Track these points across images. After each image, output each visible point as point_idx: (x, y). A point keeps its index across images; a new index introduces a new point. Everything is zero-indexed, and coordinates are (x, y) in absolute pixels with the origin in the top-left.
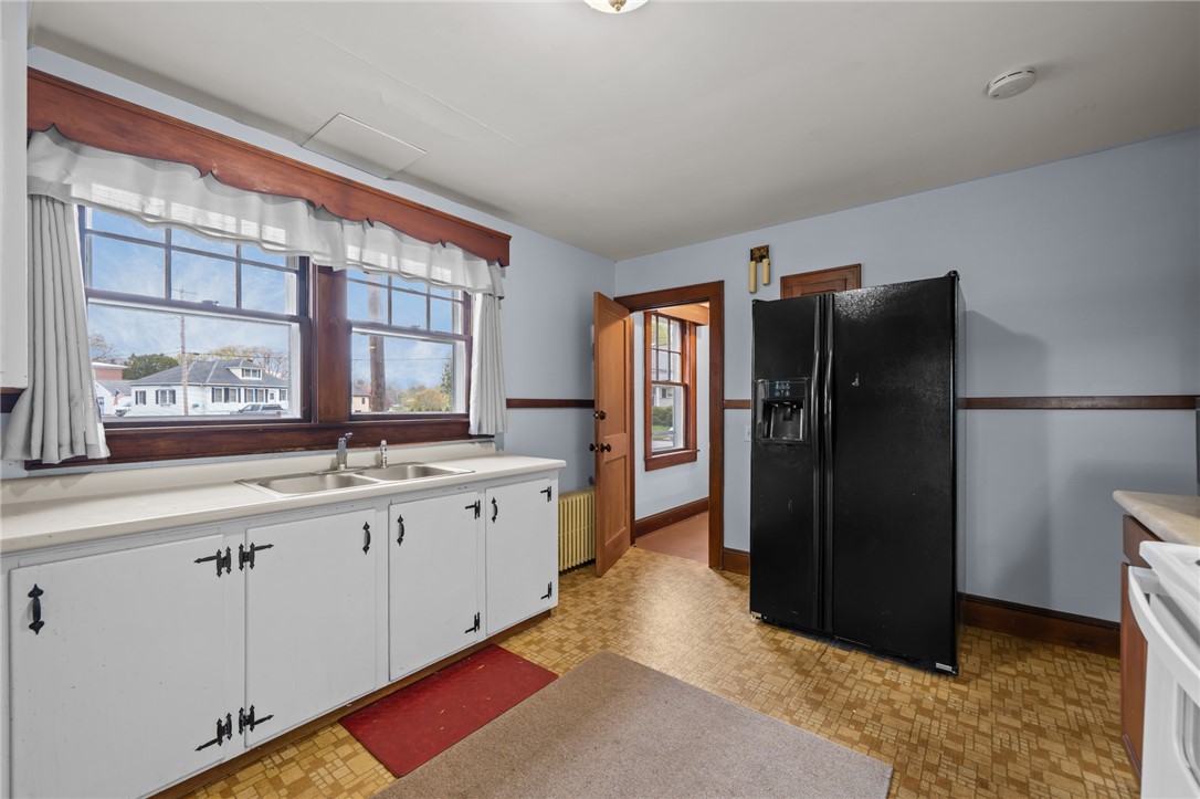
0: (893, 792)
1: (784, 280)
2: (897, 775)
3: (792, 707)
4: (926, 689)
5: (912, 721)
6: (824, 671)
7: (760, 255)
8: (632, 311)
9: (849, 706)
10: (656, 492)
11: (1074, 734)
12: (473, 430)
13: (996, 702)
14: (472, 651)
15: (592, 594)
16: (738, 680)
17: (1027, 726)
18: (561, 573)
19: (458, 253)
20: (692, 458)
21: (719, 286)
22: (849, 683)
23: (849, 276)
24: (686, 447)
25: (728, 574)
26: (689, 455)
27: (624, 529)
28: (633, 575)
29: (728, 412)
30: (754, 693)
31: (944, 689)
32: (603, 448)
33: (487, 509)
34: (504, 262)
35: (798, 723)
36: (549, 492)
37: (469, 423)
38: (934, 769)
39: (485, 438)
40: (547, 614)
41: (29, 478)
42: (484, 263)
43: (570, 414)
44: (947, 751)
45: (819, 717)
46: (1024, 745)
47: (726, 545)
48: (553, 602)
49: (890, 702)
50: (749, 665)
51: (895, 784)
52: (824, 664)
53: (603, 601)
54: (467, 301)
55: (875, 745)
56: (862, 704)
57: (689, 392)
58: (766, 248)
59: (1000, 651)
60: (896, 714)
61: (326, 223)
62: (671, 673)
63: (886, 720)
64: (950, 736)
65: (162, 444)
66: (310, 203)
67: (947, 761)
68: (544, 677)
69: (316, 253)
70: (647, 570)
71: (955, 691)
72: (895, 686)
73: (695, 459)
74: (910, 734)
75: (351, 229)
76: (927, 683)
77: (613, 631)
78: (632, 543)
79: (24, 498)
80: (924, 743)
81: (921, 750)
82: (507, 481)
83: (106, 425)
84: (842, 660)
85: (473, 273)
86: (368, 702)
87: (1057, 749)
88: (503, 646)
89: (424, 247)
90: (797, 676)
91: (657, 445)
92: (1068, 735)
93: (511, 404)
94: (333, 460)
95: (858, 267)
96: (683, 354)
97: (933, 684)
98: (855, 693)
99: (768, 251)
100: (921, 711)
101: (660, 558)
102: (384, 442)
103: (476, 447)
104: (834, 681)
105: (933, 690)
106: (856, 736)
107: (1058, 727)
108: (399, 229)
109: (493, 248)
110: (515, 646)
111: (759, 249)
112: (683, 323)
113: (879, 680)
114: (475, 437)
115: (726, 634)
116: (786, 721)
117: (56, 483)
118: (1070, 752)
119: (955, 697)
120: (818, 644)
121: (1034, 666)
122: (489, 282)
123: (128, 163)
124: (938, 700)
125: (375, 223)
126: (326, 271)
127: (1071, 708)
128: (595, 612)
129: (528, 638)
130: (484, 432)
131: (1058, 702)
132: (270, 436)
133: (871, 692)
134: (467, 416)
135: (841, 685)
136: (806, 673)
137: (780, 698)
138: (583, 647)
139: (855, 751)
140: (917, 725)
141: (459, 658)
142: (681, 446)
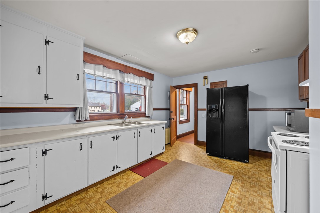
0: (234, 179)
1: (211, 83)
2: (234, 177)
3: (215, 168)
4: (240, 165)
5: (237, 170)
6: (220, 162)
7: (205, 78)
8: (177, 89)
9: (225, 167)
10: (182, 129)
11: (267, 171)
12: (147, 115)
13: (253, 167)
14: (150, 159)
15: (171, 150)
16: (204, 164)
17: (259, 170)
18: (166, 145)
19: (144, 78)
20: (189, 121)
21: (197, 84)
22: (225, 164)
23: (224, 83)
24: (187, 119)
25: (198, 146)
26: (188, 121)
27: (175, 137)
28: (178, 146)
29: (198, 111)
30: (207, 166)
31: (244, 165)
32: (172, 119)
33: (153, 131)
34: (153, 80)
35: (216, 170)
36: (164, 127)
37: (146, 114)
38: (241, 176)
39: (149, 117)
40: (163, 153)
41: (77, 123)
42: (149, 80)
43: (164, 111)
44: (244, 174)
45: (220, 169)
46: (258, 173)
47: (198, 140)
48: (164, 150)
49: (233, 167)
50: (206, 161)
51: (234, 178)
52: (220, 161)
53: (173, 150)
54: (145, 88)
55: (230, 173)
56: (228, 167)
57: (188, 106)
58: (207, 76)
59: (255, 159)
60: (234, 169)
61: (122, 74)
62: (190, 163)
63: (232, 169)
64: (244, 172)
65: (96, 117)
66: (119, 70)
67: (243, 175)
68: (166, 163)
69: (121, 80)
70: (181, 145)
71: (246, 165)
72: (234, 165)
73: (189, 122)
74: (237, 172)
75: (126, 75)
76: (240, 164)
77: (177, 156)
78: (177, 140)
79: (77, 127)
80: (240, 173)
81: (239, 174)
82: (155, 125)
83: (89, 114)
84: (224, 161)
85: (147, 82)
86: (134, 167)
87: (263, 174)
88: (156, 158)
89: (138, 77)
90: (215, 163)
91: (181, 119)
92: (266, 171)
93: (154, 109)
94: (123, 121)
95: (226, 81)
96: (187, 98)
97: (241, 164)
98: (226, 166)
99: (207, 77)
100: (239, 168)
101: (183, 143)
102: (132, 117)
103: (147, 118)
104: (222, 164)
105: (241, 165)
106: (227, 172)
107: (264, 170)
108: (134, 74)
109: (150, 77)
110: (158, 158)
111: (205, 77)
112: (187, 91)
113: (231, 164)
114: (147, 116)
115: (200, 156)
116: (214, 170)
117: (81, 124)
118: (266, 174)
119: (245, 166)
120: (219, 158)
121: (262, 162)
122: (150, 84)
123: (93, 65)
124: (242, 167)
125: (131, 74)
126: (121, 83)
127: (267, 168)
128: (172, 153)
129: (160, 157)
130: (149, 115)
131: (265, 167)
132: (112, 116)
133: (230, 165)
134: (145, 112)
135: (224, 164)
136: (217, 163)
137: (212, 166)
138: (172, 158)
139: (227, 174)
140: (238, 170)
141: (148, 160)
142: (186, 119)
